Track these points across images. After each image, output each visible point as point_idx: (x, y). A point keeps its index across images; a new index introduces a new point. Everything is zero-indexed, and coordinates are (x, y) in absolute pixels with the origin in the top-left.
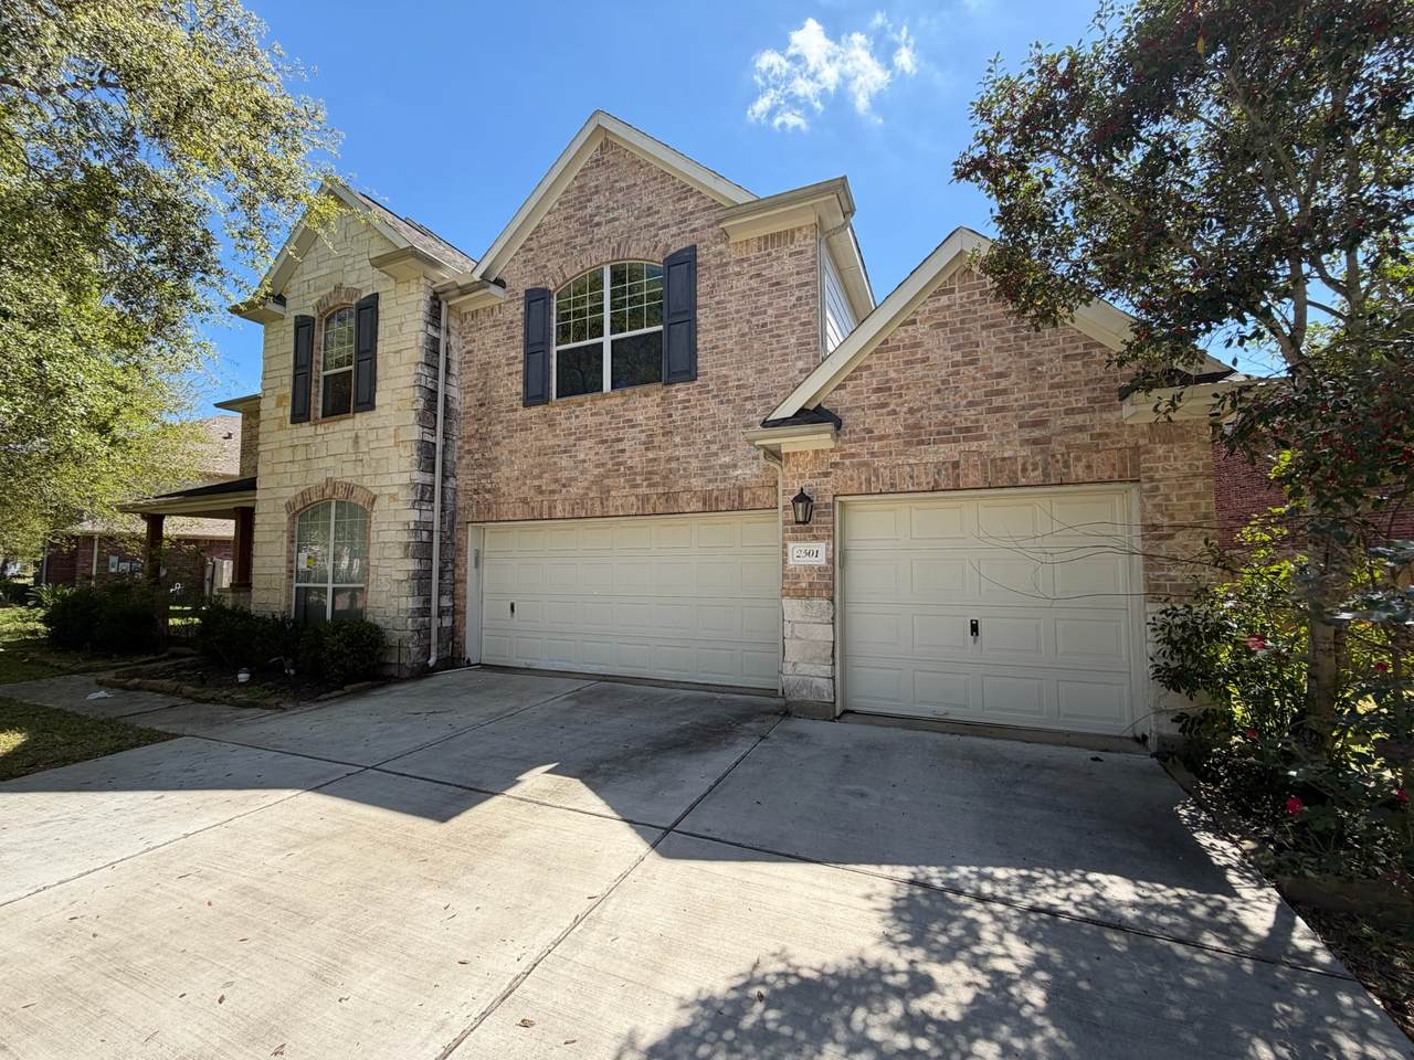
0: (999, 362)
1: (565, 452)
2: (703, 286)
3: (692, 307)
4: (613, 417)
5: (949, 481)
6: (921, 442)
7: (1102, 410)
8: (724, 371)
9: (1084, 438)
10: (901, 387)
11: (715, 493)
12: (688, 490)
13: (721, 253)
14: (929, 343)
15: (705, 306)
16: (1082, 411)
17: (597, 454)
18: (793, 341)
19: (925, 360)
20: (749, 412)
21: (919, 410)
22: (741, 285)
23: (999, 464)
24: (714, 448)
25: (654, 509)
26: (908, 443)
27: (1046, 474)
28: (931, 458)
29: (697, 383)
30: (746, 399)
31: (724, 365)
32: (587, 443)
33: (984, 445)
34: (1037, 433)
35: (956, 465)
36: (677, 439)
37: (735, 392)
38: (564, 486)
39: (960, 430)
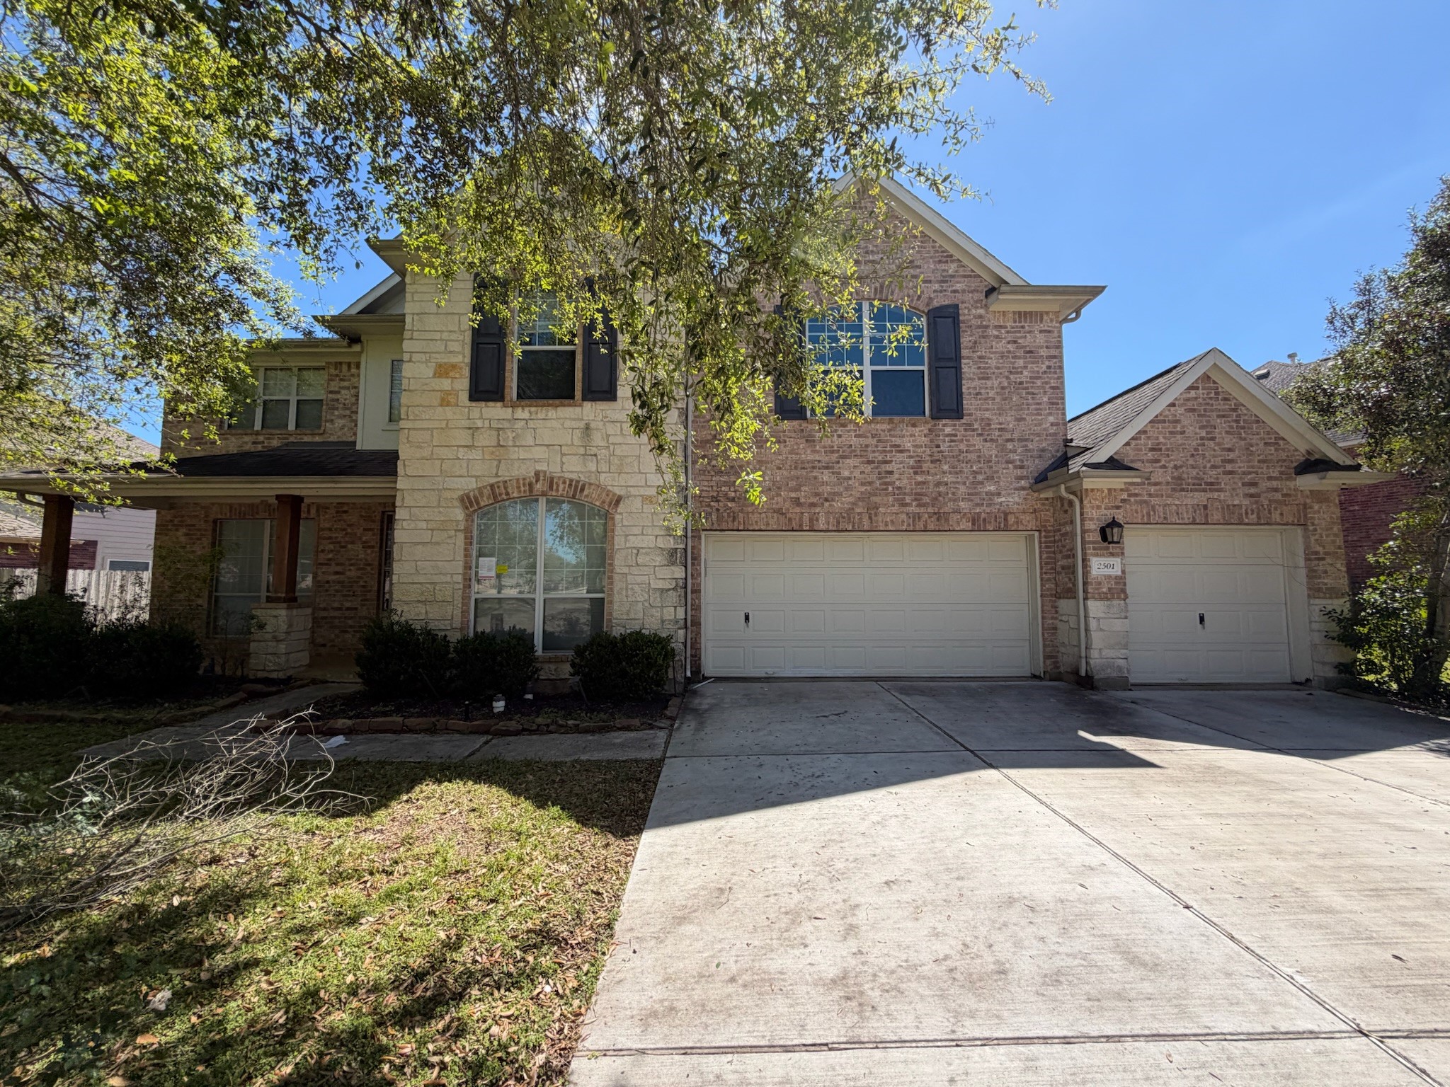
0: (1228, 441)
1: (827, 468)
2: (965, 340)
3: (958, 358)
4: (879, 441)
5: (1201, 518)
6: (1183, 490)
7: (1287, 479)
8: (987, 415)
9: (1278, 496)
10: (1168, 450)
11: (983, 515)
12: (957, 511)
13: (981, 317)
14: (1185, 422)
15: (968, 358)
16: (1276, 479)
17: (862, 473)
18: (1045, 399)
19: (1183, 433)
20: (1011, 451)
21: (1181, 467)
22: (1000, 346)
23: (1231, 509)
24: (980, 478)
25: (925, 526)
26: (1174, 490)
27: (1259, 518)
28: (1189, 501)
29: (963, 421)
30: (1008, 440)
31: (987, 410)
32: (852, 462)
33: (1222, 495)
34: (1253, 490)
35: (1205, 507)
36: (946, 467)
37: (997, 433)
38: (826, 500)
39: (1207, 484)
